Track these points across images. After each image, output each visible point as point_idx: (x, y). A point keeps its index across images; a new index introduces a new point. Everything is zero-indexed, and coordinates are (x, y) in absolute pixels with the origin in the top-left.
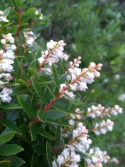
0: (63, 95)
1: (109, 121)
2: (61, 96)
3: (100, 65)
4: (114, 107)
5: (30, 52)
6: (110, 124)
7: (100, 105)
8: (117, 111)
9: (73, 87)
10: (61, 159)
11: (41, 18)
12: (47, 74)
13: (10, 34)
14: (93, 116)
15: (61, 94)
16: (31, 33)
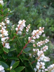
0: (30, 41)
1: (46, 46)
2: (29, 42)
3: (44, 28)
4: (45, 40)
5: (9, 26)
6: (46, 47)
7: (41, 41)
8: (47, 41)
9: (34, 38)
10: (38, 67)
11: (11, 12)
12: (20, 34)
13: (3, 22)
14: (40, 46)
15: (29, 41)
16: (8, 18)
